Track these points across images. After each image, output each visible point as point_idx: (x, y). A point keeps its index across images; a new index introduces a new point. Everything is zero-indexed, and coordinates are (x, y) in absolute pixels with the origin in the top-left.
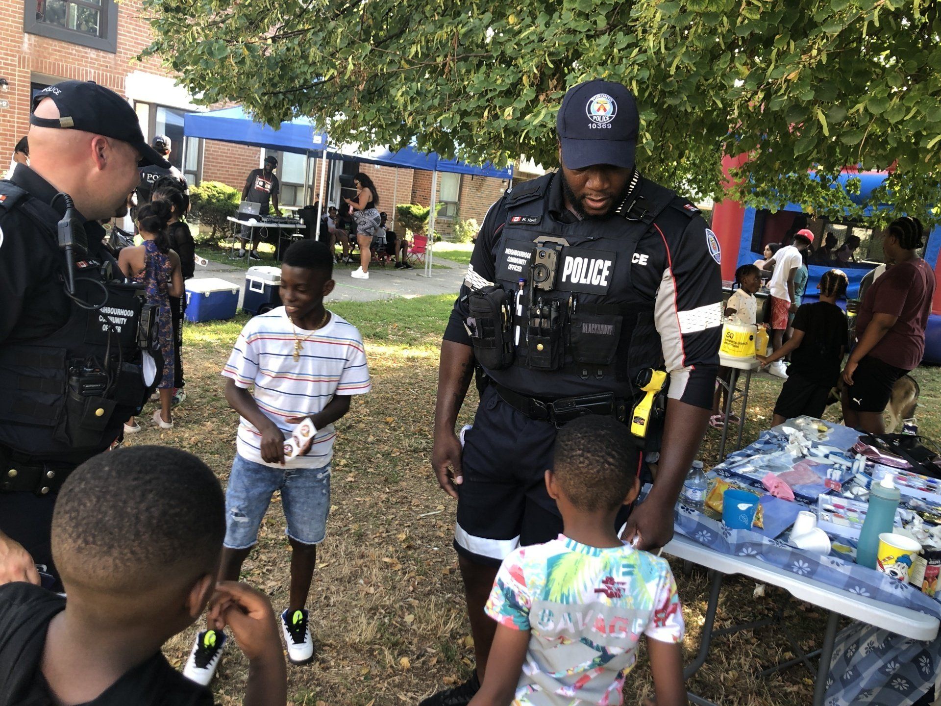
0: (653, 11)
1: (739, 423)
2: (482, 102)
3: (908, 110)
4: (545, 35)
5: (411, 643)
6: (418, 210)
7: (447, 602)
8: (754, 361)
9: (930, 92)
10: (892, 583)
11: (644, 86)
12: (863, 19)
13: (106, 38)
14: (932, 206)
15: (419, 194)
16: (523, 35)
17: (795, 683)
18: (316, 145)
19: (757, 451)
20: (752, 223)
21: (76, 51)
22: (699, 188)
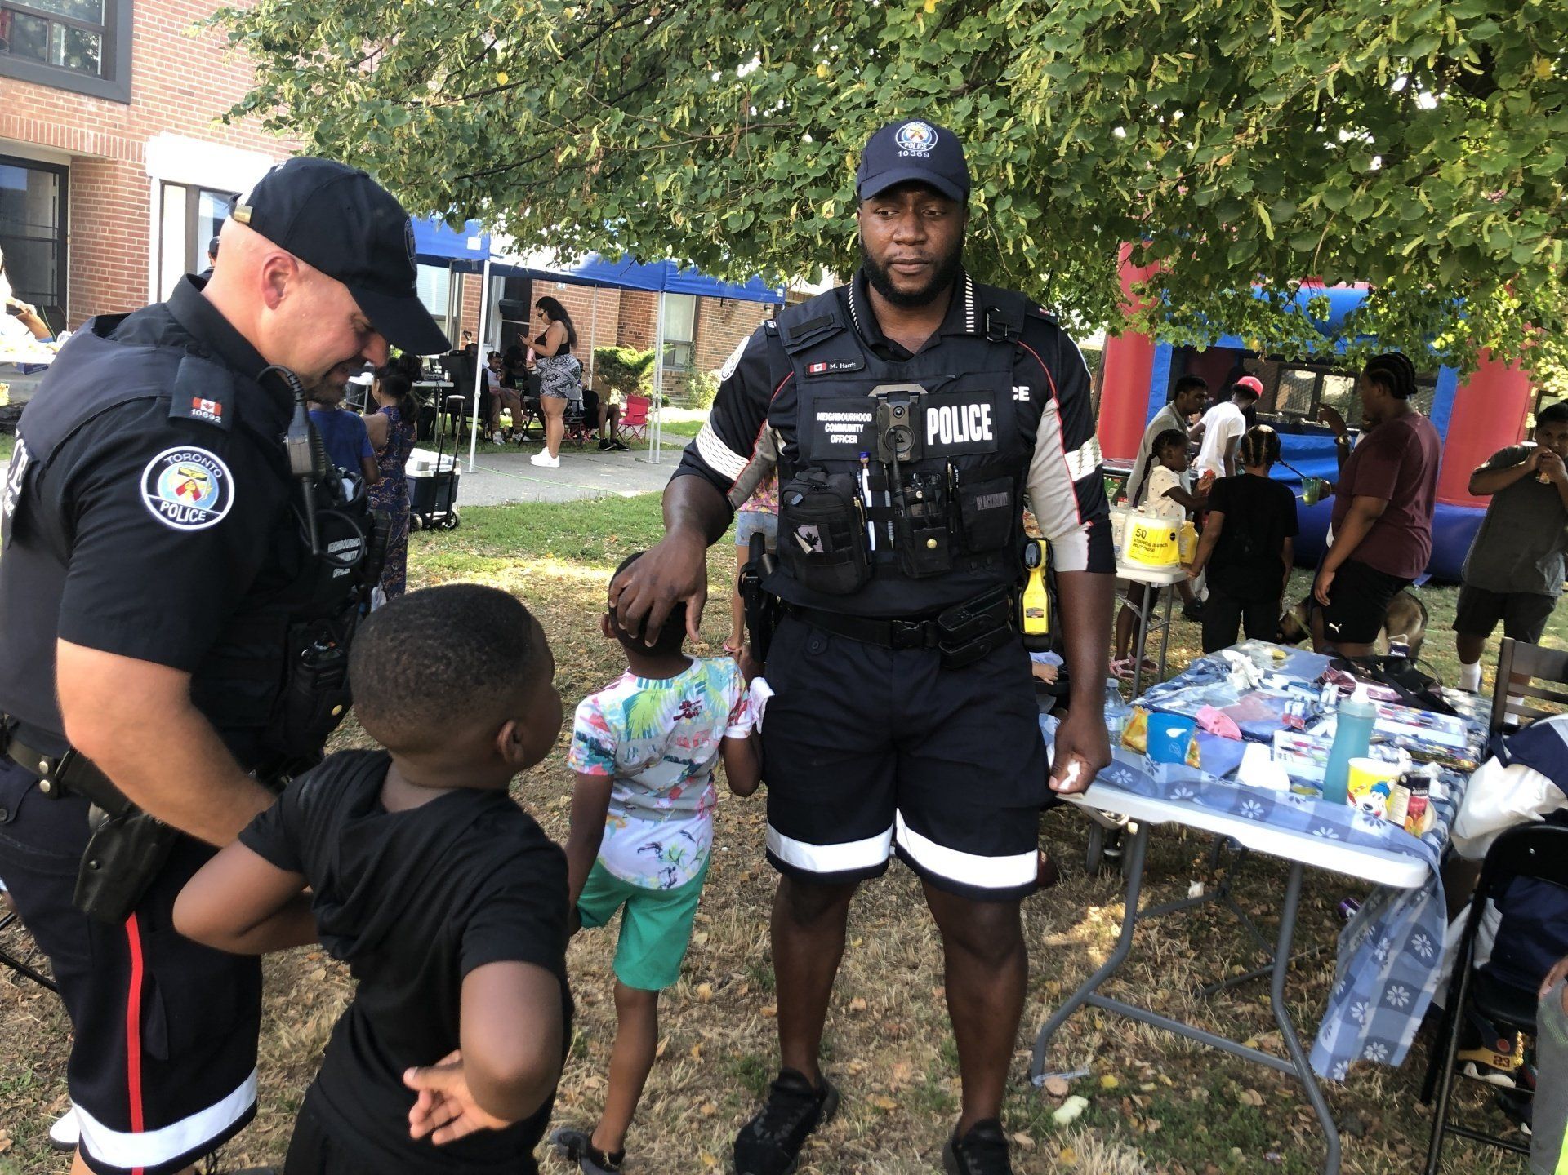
0: (1037, 73)
1: (1157, 671)
2: (788, 193)
3: (1378, 204)
4: (878, 97)
5: (707, 969)
6: (629, 356)
7: (752, 916)
8: (1178, 571)
9: (1407, 179)
10: (1366, 820)
11: (1023, 172)
12: (1313, 87)
13: (114, 79)
14: (1434, 337)
15: (633, 329)
16: (842, 97)
17: (1247, 1002)
18: (473, 252)
19: (1188, 683)
20: (1166, 368)
21: (65, 100)
22: (1086, 314)
